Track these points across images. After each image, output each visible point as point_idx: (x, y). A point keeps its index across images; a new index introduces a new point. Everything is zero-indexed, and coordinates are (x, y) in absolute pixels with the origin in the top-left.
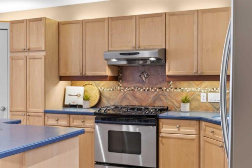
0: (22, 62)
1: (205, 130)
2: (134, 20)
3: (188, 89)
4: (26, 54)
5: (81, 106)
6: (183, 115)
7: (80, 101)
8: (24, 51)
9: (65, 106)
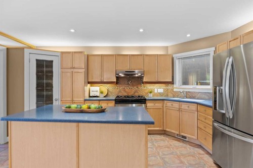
0: (69, 74)
1: (166, 104)
2: (129, 57)
3: (149, 88)
4: (72, 70)
5: (98, 97)
6: (150, 98)
7: (98, 94)
8: (71, 68)
9: (90, 97)
